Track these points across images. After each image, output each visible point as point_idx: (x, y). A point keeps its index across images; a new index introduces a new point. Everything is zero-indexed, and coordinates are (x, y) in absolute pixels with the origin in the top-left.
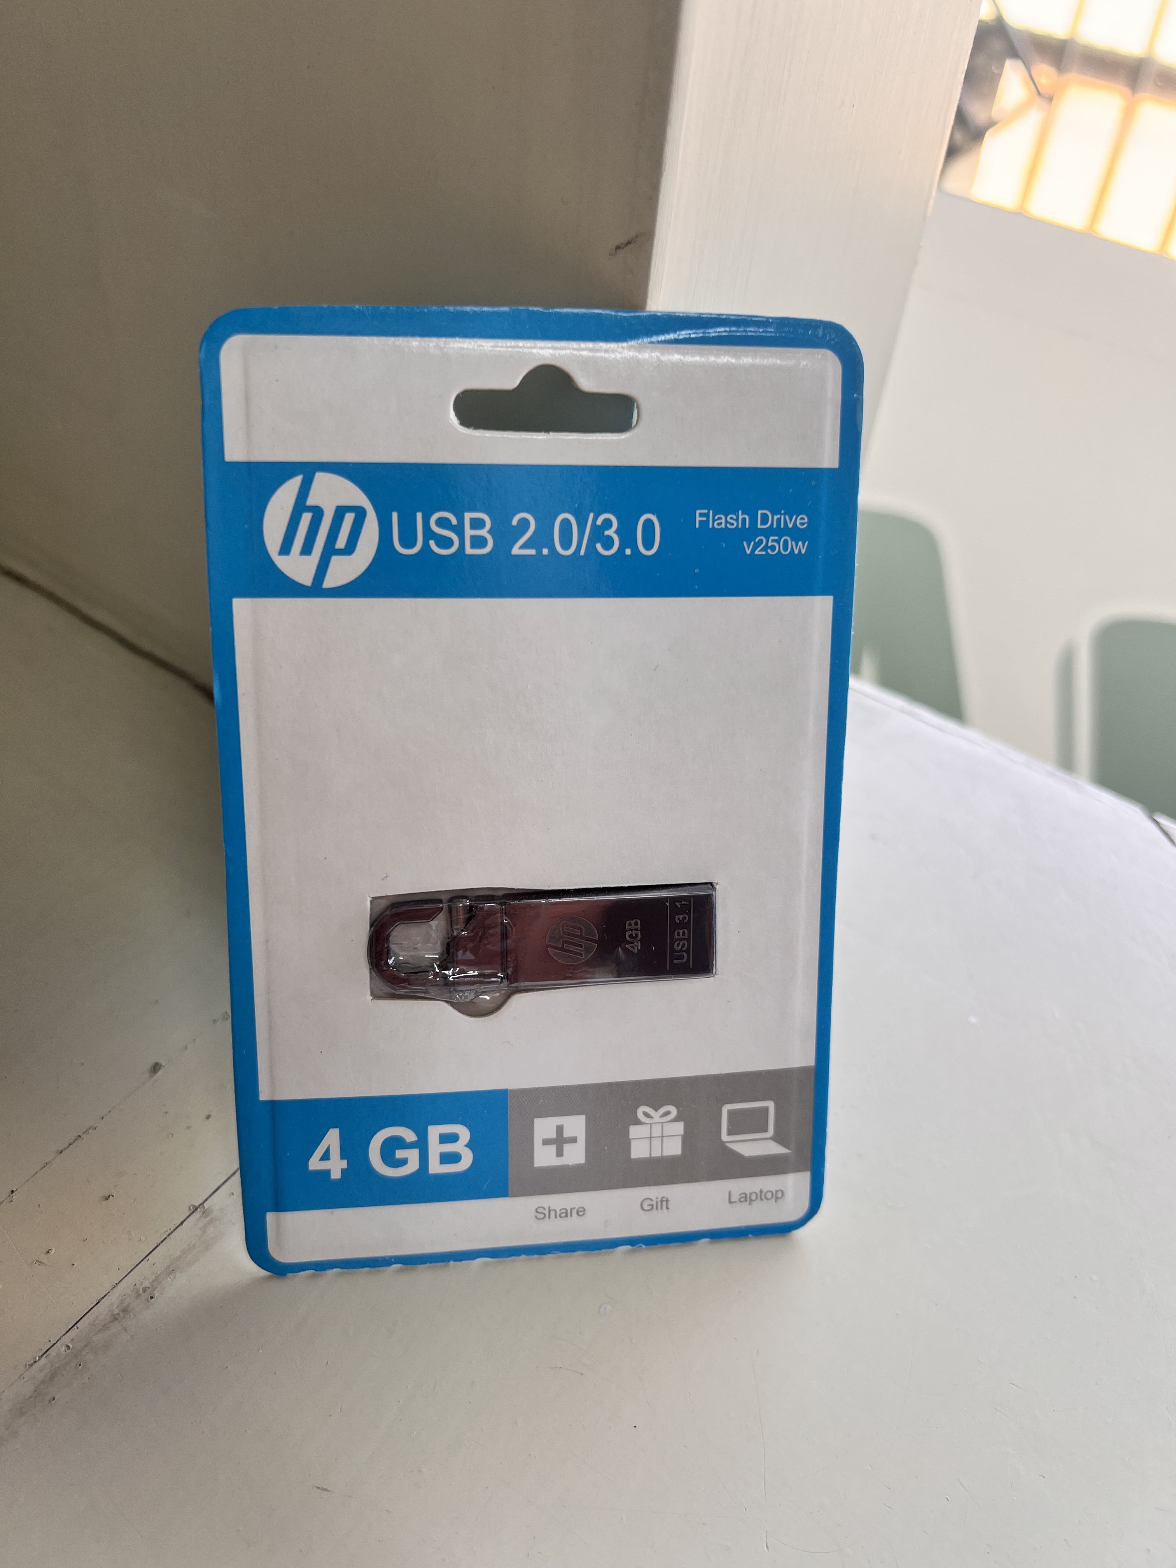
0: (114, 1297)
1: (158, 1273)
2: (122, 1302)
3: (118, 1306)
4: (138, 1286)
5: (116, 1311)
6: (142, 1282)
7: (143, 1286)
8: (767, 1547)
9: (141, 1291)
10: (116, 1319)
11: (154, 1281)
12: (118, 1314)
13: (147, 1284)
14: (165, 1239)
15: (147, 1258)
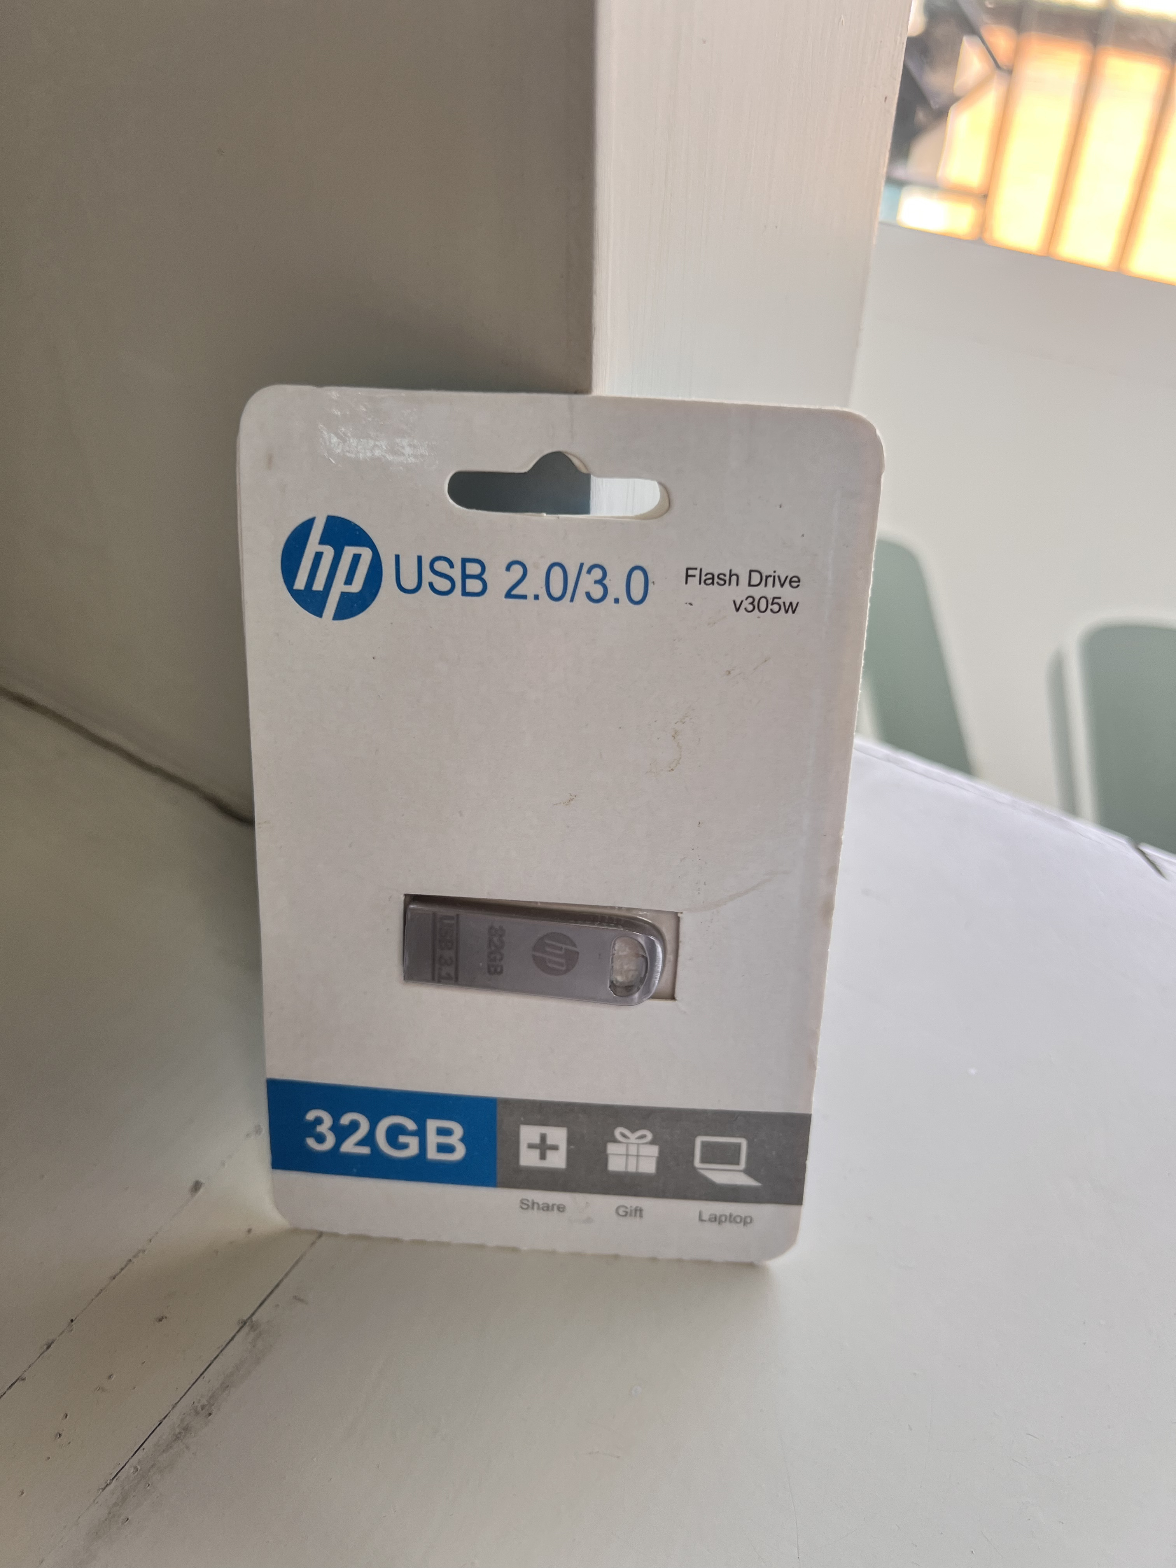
0: (175, 1417)
1: (214, 1389)
2: (182, 1420)
3: (179, 1425)
4: (196, 1404)
5: (178, 1431)
6: (199, 1400)
7: (201, 1404)
9: (199, 1409)
11: (211, 1397)
13: (204, 1401)
14: (218, 1356)
15: (203, 1376)
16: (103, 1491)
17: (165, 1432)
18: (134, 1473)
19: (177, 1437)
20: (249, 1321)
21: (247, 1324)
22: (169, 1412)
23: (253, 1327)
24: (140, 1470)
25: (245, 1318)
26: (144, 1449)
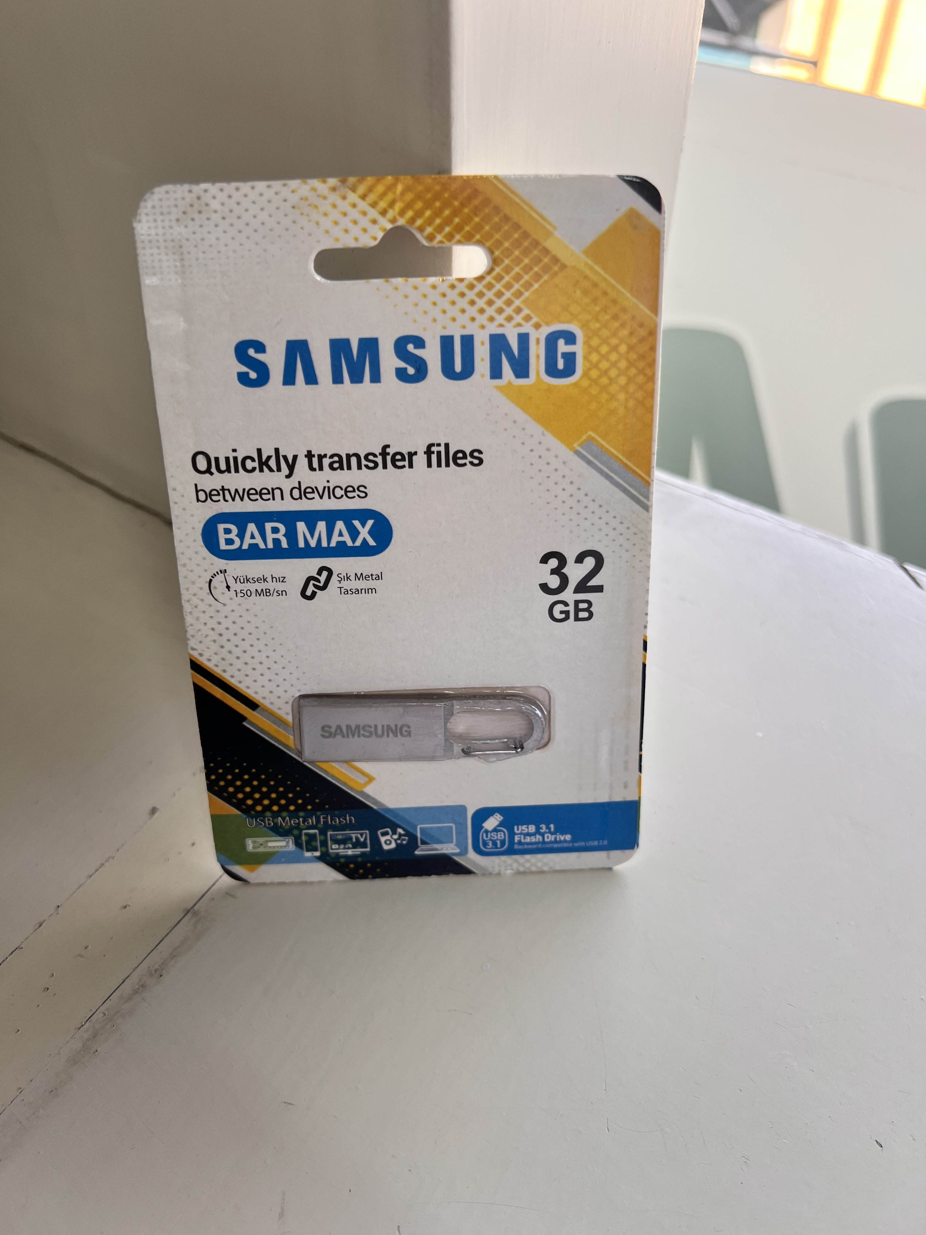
0: (135, 977)
1: (165, 957)
2: (140, 980)
3: (138, 983)
4: (151, 968)
5: (137, 987)
6: (153, 966)
7: (155, 968)
8: (608, 1129)
9: (153, 972)
10: (137, 992)
11: (162, 963)
12: (138, 989)
13: (157, 966)
14: (168, 934)
15: (156, 948)
16: (78, 1030)
17: (127, 987)
18: (103, 1017)
19: (136, 992)
20: (192, 910)
21: (190, 912)
22: (131, 974)
23: (195, 914)
24: (107, 1015)
25: (189, 908)
26: (110, 1000)
